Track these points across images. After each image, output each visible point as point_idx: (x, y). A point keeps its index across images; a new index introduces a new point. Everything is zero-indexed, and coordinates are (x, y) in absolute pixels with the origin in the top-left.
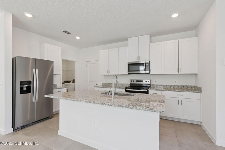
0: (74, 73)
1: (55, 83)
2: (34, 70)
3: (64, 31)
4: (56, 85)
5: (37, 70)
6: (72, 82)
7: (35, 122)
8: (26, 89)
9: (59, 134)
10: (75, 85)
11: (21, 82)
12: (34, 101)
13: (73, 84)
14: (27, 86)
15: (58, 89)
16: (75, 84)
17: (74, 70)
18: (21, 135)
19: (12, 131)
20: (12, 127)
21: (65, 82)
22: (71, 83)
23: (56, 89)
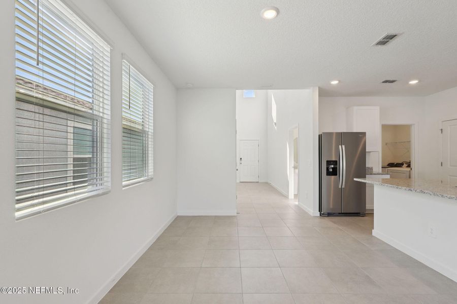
0: (410, 148)
1: (368, 165)
2: (340, 147)
3: (383, 82)
4: (371, 169)
5: (343, 146)
6: (405, 165)
7: (341, 213)
8: (331, 170)
9: (374, 234)
10: (413, 172)
11: (327, 161)
12: (340, 187)
13: (408, 169)
14: (333, 166)
15: (375, 174)
16: (413, 169)
17: (410, 141)
18: (327, 221)
19: (319, 215)
20: (319, 211)
21: (391, 165)
22: (404, 169)
23: (371, 174)
